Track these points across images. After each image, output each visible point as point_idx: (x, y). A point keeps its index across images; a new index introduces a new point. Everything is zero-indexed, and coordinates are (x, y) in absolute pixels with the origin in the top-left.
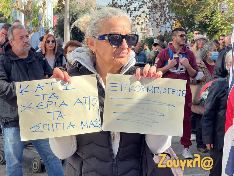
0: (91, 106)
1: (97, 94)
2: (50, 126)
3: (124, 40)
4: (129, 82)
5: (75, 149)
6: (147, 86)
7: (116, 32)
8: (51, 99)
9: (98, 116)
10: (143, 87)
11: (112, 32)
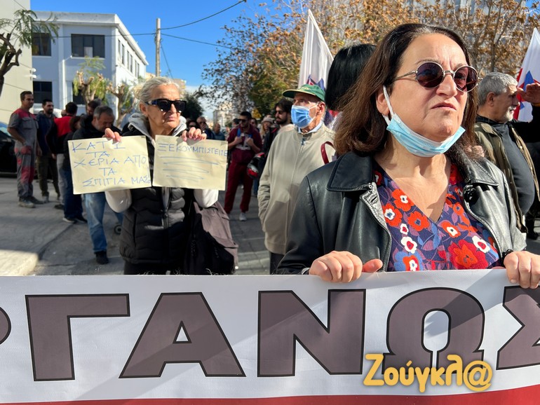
0: (141, 164)
1: (147, 154)
2: (102, 181)
3: (173, 105)
4: (176, 142)
5: (129, 203)
6: (192, 146)
7: (165, 97)
8: (102, 157)
9: (148, 173)
10: (189, 147)
11: (161, 97)
